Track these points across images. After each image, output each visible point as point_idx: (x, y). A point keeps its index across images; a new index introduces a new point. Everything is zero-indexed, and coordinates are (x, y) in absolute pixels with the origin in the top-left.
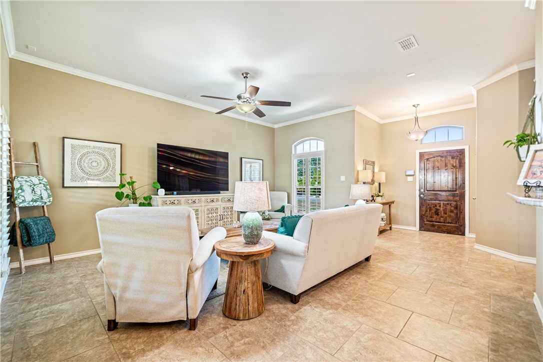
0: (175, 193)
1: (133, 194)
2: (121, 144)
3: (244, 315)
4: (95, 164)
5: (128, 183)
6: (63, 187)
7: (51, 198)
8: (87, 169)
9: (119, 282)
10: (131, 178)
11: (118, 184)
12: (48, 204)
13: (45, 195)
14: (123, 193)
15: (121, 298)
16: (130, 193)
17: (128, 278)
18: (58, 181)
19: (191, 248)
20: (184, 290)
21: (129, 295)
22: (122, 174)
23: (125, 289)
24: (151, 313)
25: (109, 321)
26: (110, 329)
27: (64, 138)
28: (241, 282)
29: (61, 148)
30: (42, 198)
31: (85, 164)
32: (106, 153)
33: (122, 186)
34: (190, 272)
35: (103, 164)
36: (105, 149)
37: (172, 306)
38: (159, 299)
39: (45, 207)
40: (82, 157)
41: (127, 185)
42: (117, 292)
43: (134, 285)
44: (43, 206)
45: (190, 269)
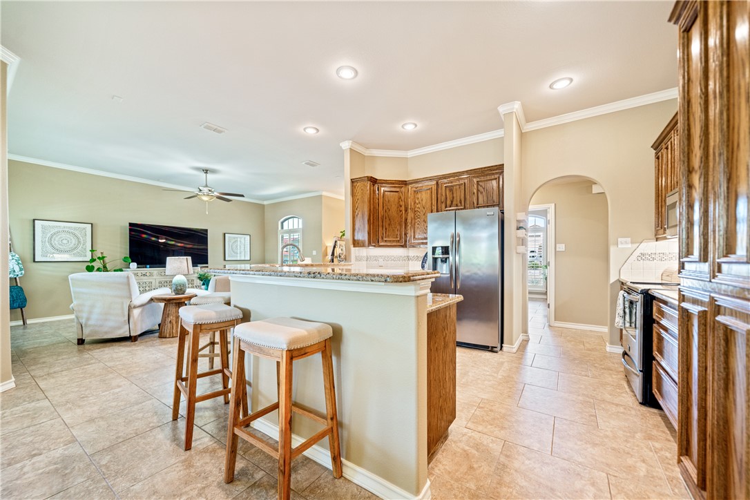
0: (148, 266)
1: (104, 267)
2: (92, 224)
3: (170, 335)
4: (65, 242)
5: (99, 258)
6: (34, 261)
7: (23, 271)
8: (58, 246)
9: (85, 315)
10: (102, 253)
11: (88, 258)
12: (20, 276)
13: (17, 269)
14: (93, 267)
15: (86, 325)
16: (101, 266)
17: (90, 313)
18: (29, 256)
19: (131, 295)
20: (126, 318)
21: (91, 322)
22: (92, 251)
23: (88, 319)
24: (106, 333)
25: (78, 340)
26: (79, 344)
27: (34, 220)
28: (168, 316)
29: (32, 229)
30: (14, 271)
31: (56, 242)
32: (76, 232)
33: (93, 260)
34: (130, 308)
35: (74, 241)
36: (75, 229)
37: (119, 328)
38: (110, 324)
39: (17, 278)
40: (52, 236)
41: (97, 260)
42: (83, 321)
43: (94, 317)
44: (16, 278)
45: (129, 306)
